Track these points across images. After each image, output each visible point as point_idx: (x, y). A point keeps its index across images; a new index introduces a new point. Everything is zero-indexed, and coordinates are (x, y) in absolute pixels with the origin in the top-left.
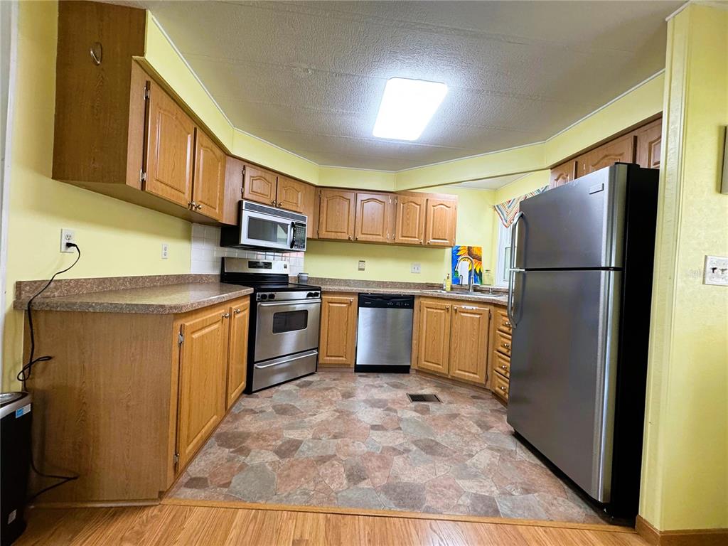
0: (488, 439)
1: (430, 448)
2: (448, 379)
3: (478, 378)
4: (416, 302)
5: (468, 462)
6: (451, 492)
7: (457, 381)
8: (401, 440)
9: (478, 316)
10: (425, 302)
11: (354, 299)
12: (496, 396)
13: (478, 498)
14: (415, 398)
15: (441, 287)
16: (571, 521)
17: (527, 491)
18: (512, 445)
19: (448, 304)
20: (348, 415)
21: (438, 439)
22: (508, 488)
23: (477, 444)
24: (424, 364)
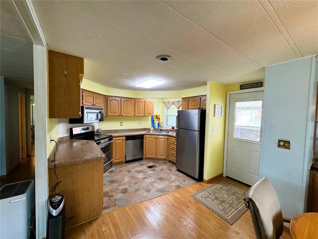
0: (173, 173)
1: (161, 179)
2: (155, 159)
3: (164, 157)
4: (144, 136)
5: (171, 179)
6: (171, 187)
7: (158, 159)
8: (153, 180)
9: (164, 139)
10: (147, 136)
11: (124, 138)
12: (170, 161)
13: (176, 186)
14: (150, 167)
15: (149, 129)
16: (193, 184)
17: (184, 181)
18: (178, 173)
19: (155, 136)
20: (134, 177)
21: (162, 176)
22: (181, 182)
23: (171, 175)
24: (148, 156)
